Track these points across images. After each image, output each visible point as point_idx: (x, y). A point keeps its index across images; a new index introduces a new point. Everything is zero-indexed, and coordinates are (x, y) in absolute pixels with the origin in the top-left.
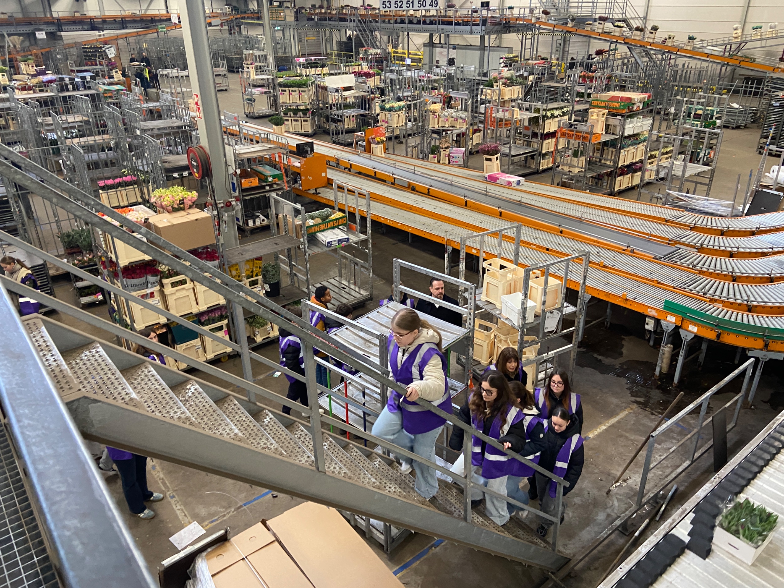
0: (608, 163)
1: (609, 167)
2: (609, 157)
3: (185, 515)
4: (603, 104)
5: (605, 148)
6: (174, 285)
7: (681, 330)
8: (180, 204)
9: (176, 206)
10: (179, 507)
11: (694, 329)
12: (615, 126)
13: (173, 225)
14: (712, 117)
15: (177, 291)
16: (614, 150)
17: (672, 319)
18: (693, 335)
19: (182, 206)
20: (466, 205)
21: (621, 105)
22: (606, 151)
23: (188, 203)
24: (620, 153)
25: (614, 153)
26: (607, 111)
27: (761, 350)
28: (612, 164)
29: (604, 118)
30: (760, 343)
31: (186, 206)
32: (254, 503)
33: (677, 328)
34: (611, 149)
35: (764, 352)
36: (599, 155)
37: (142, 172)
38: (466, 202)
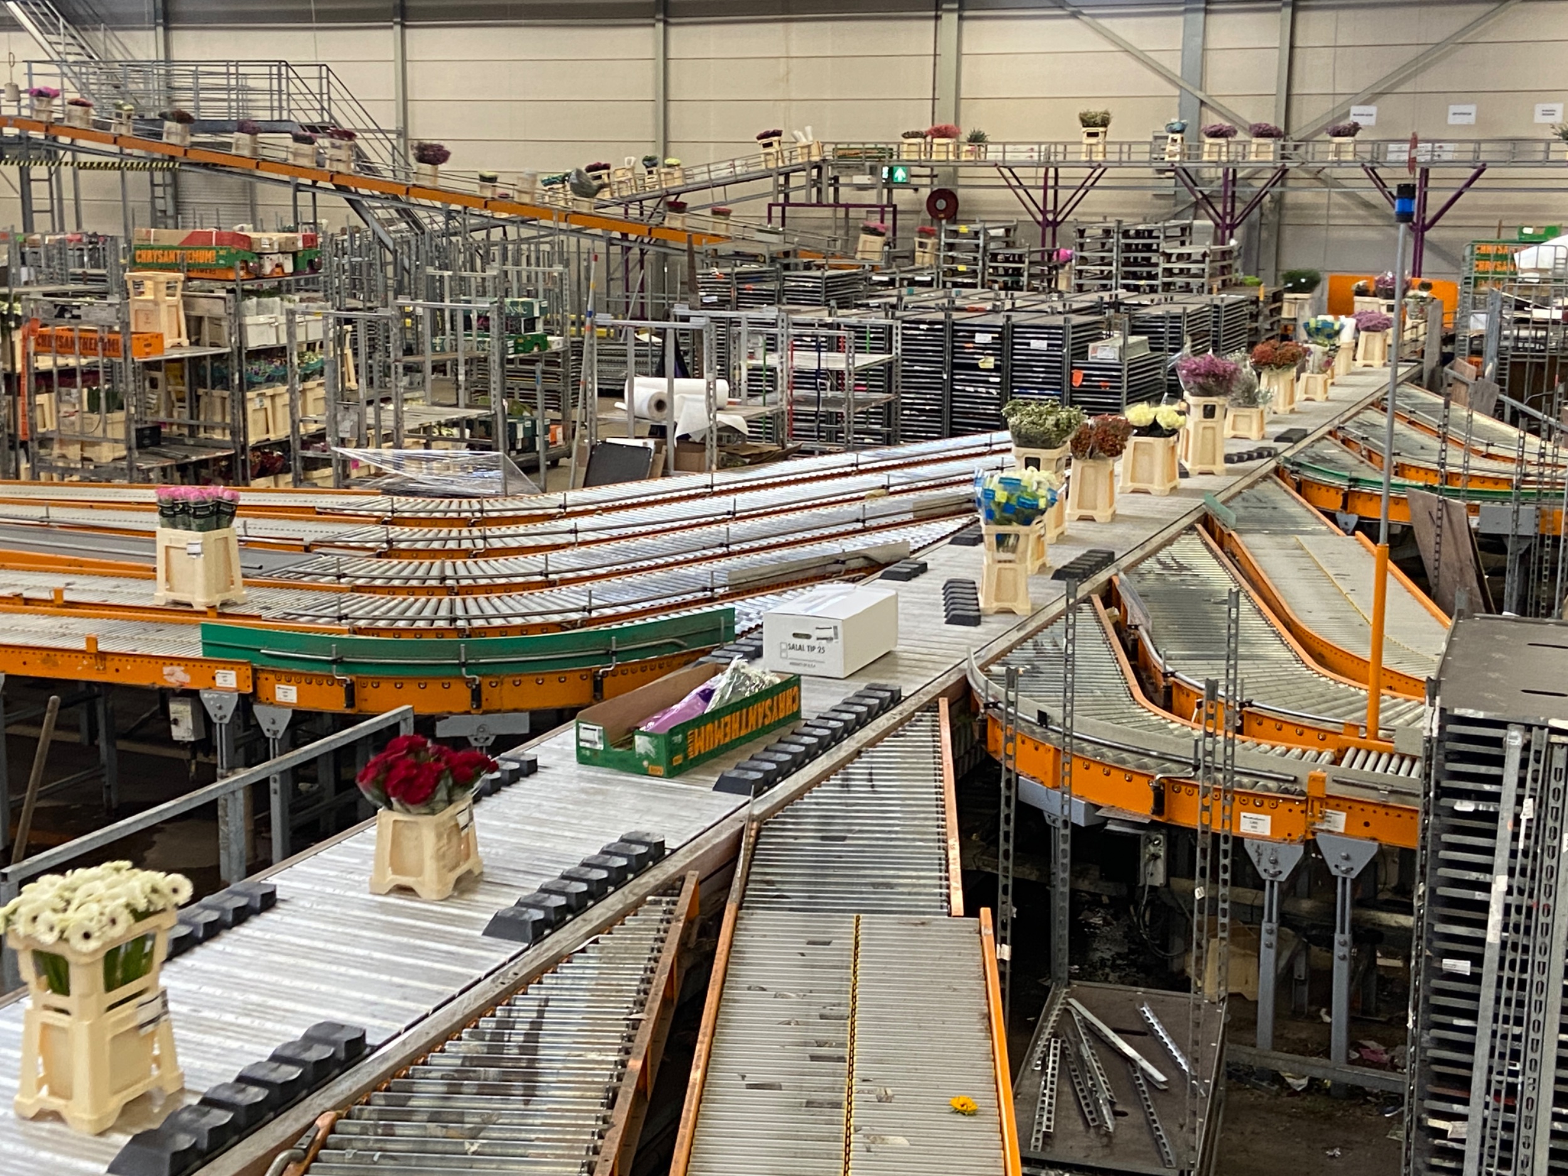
0: (217, 435)
1: (220, 446)
2: (218, 418)
4: (169, 258)
5: (201, 391)
7: (257, 708)
11: (288, 694)
12: (216, 321)
14: (531, 323)
16: (226, 394)
17: (228, 679)
18: (289, 715)
21: (219, 257)
22: (204, 401)
24: (243, 402)
25: (228, 403)
26: (181, 276)
27: (468, 713)
28: (228, 438)
29: (177, 299)
30: (461, 695)
33: (246, 703)
34: (217, 393)
35: (478, 719)
36: (186, 413)
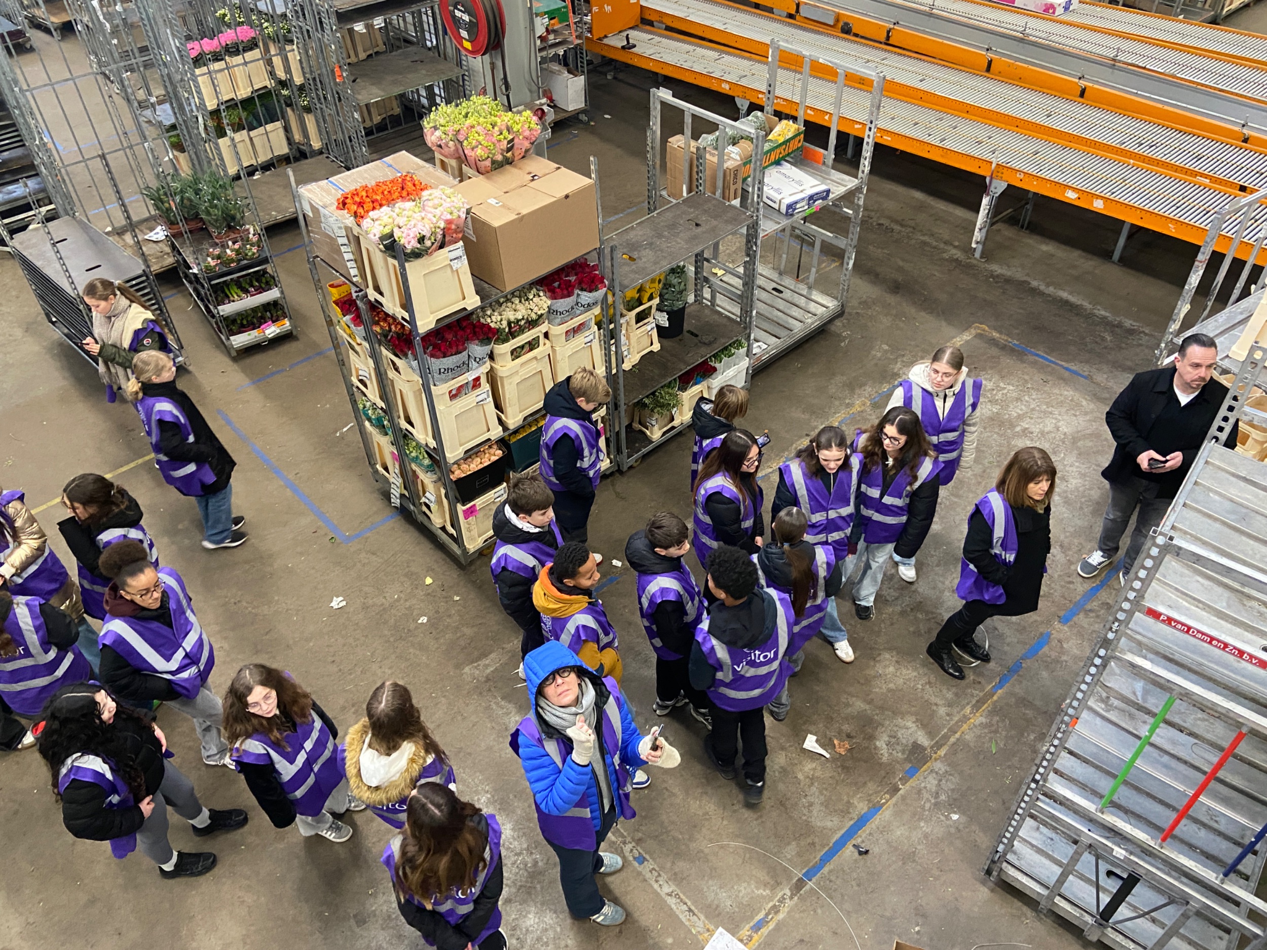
3: (690, 910)
6: (516, 353)
8: (509, 150)
9: (499, 158)
10: (666, 889)
13: (522, 219)
15: (522, 364)
19: (509, 155)
20: (988, 69)
23: (522, 144)
31: (517, 153)
32: (826, 870)
37: (270, 18)
38: (990, 63)
